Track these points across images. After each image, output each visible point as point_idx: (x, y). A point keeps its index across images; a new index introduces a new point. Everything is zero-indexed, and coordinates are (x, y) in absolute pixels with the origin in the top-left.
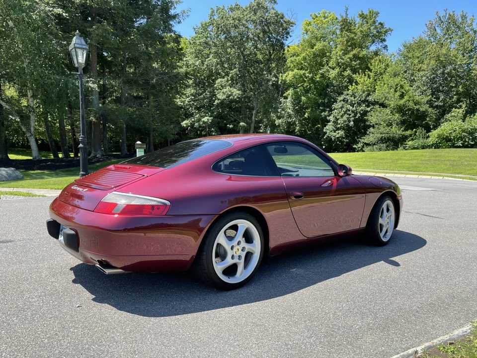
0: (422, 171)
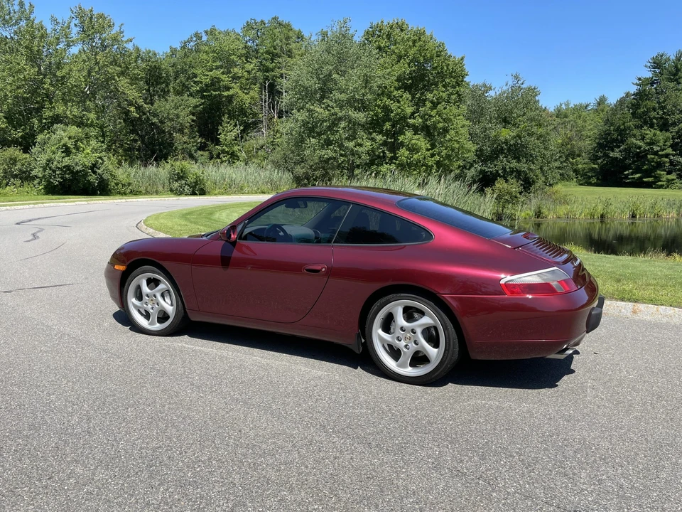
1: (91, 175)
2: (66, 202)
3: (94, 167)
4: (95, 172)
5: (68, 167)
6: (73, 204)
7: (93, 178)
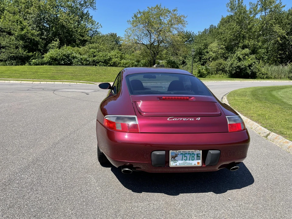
0: (59, 80)
1: (248, 70)
2: (231, 81)
3: (250, 66)
4: (250, 69)
5: (239, 67)
6: (234, 81)
7: (249, 72)
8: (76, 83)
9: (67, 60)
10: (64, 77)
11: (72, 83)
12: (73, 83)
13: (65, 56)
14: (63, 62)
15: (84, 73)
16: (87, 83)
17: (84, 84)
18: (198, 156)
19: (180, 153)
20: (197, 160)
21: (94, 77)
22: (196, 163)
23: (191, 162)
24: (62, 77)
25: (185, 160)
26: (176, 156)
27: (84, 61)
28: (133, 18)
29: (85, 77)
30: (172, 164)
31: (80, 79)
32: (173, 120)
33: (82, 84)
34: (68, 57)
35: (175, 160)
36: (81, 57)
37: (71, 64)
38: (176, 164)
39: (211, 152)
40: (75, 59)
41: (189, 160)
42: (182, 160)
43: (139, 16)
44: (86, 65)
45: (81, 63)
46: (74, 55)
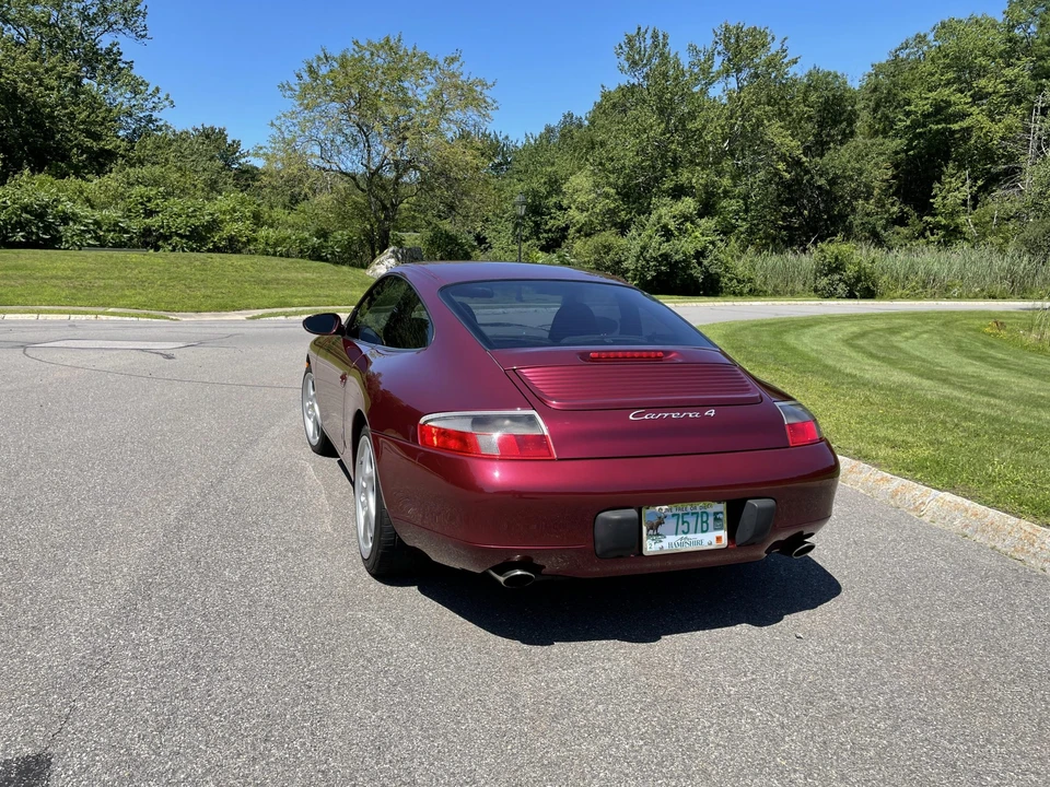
1: (695, 268)
3: (700, 254)
4: (700, 264)
5: (665, 256)
7: (697, 273)
8: (93, 317)
9: (38, 228)
10: (36, 293)
11: (79, 317)
12: (84, 317)
13: (27, 212)
14: (19, 236)
15: (118, 278)
16: (138, 316)
17: (127, 319)
18: (716, 519)
19: (670, 513)
20: (715, 529)
21: (164, 293)
22: (712, 538)
23: (699, 536)
24: (30, 294)
25: (684, 533)
26: (661, 523)
27: (109, 231)
28: (300, 77)
29: (127, 292)
30: (651, 547)
31: (108, 300)
32: (646, 417)
33: (120, 318)
34: (41, 216)
35: (658, 534)
36: (97, 215)
37: (53, 243)
38: (659, 545)
39: (756, 503)
40: (71, 224)
41: (695, 532)
42: (676, 534)
43: (324, 70)
44: (118, 245)
45: (98, 238)
46: (68, 207)
